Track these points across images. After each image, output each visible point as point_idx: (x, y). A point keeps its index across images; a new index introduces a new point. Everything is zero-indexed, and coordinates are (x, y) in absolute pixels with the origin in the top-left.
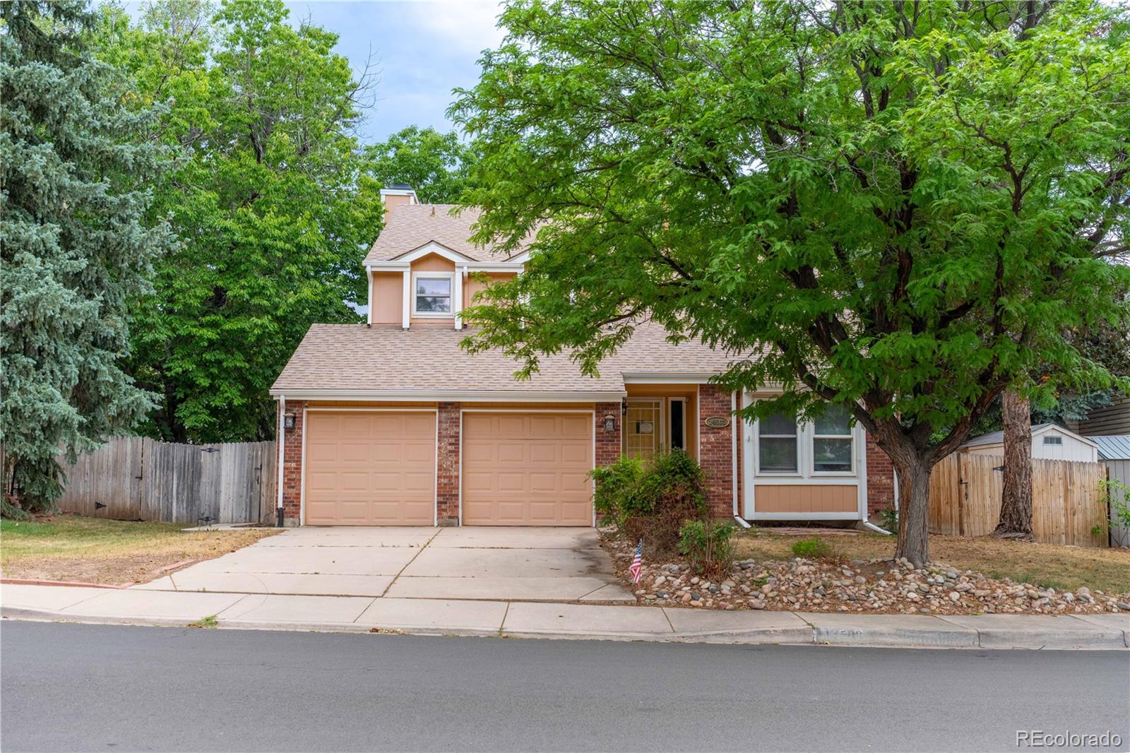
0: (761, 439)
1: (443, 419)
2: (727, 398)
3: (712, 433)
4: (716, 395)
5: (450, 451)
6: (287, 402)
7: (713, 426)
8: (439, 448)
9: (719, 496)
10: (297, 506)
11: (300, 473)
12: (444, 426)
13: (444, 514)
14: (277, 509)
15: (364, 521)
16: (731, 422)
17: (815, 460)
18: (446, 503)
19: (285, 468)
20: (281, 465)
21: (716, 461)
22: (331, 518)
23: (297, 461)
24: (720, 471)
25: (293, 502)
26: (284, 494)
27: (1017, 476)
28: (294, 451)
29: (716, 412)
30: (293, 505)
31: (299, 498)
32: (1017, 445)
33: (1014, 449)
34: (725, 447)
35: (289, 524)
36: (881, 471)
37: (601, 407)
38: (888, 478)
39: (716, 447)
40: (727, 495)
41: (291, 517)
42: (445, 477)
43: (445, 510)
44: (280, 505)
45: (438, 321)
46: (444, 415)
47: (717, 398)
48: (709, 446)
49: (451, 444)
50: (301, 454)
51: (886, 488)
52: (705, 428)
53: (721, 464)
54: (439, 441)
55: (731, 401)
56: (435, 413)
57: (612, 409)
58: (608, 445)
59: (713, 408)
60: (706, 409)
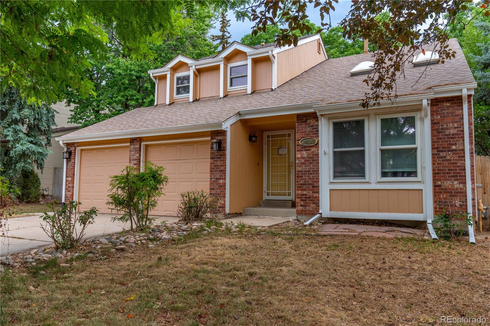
0: (335, 153)
2: (316, 123)
3: (305, 151)
4: (308, 122)
6: (66, 144)
7: (305, 145)
9: (309, 198)
11: (73, 183)
12: (132, 153)
16: (318, 141)
17: (382, 168)
19: (67, 181)
20: (65, 179)
21: (308, 171)
24: (310, 179)
25: (69, 199)
26: (66, 195)
28: (71, 171)
29: (308, 134)
31: (73, 197)
34: (315, 160)
36: (454, 176)
37: (214, 135)
38: (460, 183)
39: (307, 161)
40: (316, 197)
46: (132, 147)
47: (308, 124)
48: (303, 160)
49: (135, 164)
50: (74, 173)
51: (458, 193)
52: (300, 147)
53: (311, 174)
54: (129, 162)
55: (318, 125)
57: (220, 136)
58: (217, 161)
59: (306, 132)
60: (301, 132)
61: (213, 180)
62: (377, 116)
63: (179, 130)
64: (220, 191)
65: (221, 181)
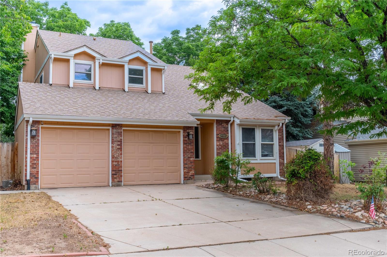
0: (243, 144)
1: (114, 133)
2: (227, 126)
3: (221, 141)
4: (223, 124)
5: (118, 149)
6: (33, 121)
7: (221, 138)
8: (112, 147)
10: (37, 178)
11: (38, 160)
12: (115, 136)
13: (116, 180)
14: (26, 180)
15: (72, 185)
16: (228, 136)
17: (262, 152)
18: (116, 174)
19: (31, 158)
20: (29, 156)
22: (55, 184)
23: (37, 154)
25: (35, 176)
26: (30, 172)
27: (331, 159)
28: (36, 148)
29: (223, 132)
30: (35, 178)
31: (38, 174)
32: (330, 147)
33: (330, 148)
34: (226, 147)
35: (33, 188)
37: (185, 128)
38: (282, 160)
39: (222, 147)
41: (34, 184)
42: (116, 162)
43: (116, 178)
44: (28, 178)
45: (85, 85)
46: (115, 130)
47: (223, 126)
49: (118, 145)
50: (39, 150)
52: (218, 139)
54: (112, 143)
55: (228, 127)
56: (109, 129)
57: (190, 129)
58: (189, 146)
59: (221, 130)
60: (219, 130)
61: (186, 158)
62: (260, 127)
63: (165, 123)
64: (191, 165)
65: (192, 159)
